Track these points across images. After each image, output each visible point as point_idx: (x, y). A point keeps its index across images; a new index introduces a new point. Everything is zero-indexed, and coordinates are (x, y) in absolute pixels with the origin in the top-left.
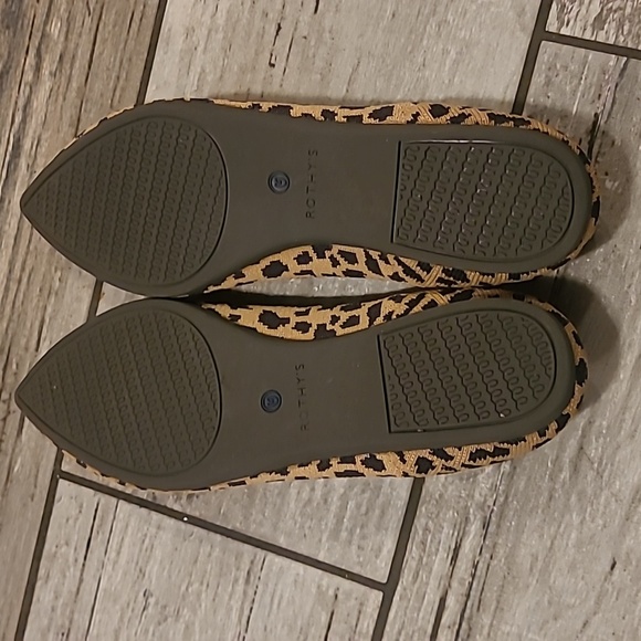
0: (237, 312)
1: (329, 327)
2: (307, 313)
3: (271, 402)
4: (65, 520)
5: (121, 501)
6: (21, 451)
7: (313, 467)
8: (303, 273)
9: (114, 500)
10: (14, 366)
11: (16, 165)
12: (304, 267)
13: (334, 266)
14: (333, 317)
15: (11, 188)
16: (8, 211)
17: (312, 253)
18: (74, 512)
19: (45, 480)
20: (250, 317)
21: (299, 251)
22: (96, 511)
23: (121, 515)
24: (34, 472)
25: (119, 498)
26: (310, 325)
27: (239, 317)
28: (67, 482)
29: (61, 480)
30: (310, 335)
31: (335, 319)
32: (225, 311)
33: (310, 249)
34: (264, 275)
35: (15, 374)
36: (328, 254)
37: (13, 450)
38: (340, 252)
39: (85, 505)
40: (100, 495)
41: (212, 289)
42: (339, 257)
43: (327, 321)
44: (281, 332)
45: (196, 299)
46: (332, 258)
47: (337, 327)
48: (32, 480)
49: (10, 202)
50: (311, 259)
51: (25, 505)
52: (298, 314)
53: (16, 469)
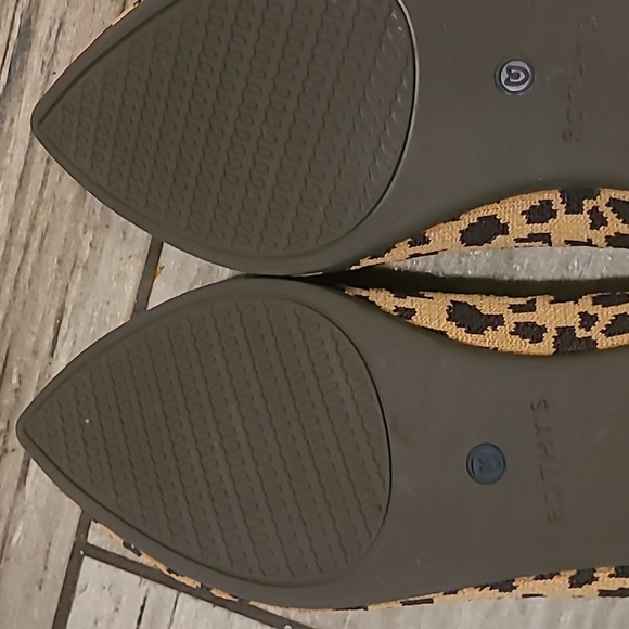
0: (408, 303)
1: (580, 333)
2: (531, 307)
3: (486, 465)
4: (91, 623)
5: (182, 595)
6: (23, 512)
7: (562, 581)
8: (533, 238)
9: (172, 593)
10: (15, 380)
11: (24, 62)
12: (538, 228)
13: (594, 226)
14: (583, 315)
15: (15, 99)
16: (9, 136)
17: (558, 204)
18: (106, 610)
19: (60, 558)
20: (431, 311)
21: (534, 199)
22: (142, 608)
23: (183, 618)
24: (44, 546)
25: (180, 591)
26: (543, 329)
27: (413, 312)
28: (96, 563)
29: (86, 559)
30: (547, 346)
31: (588, 320)
32: (386, 300)
33: (555, 197)
34: (463, 240)
35: (16, 391)
36: (588, 205)
37: (12, 510)
38: (613, 203)
39: (124, 600)
40: (149, 584)
41: (366, 262)
42: (607, 212)
43: (573, 321)
44: (490, 339)
45: (336, 280)
46: (594, 212)
47: (595, 333)
48: (40, 559)
49: (12, 121)
50: (553, 214)
51: (28, 597)
52: (516, 309)
53: (15, 540)
